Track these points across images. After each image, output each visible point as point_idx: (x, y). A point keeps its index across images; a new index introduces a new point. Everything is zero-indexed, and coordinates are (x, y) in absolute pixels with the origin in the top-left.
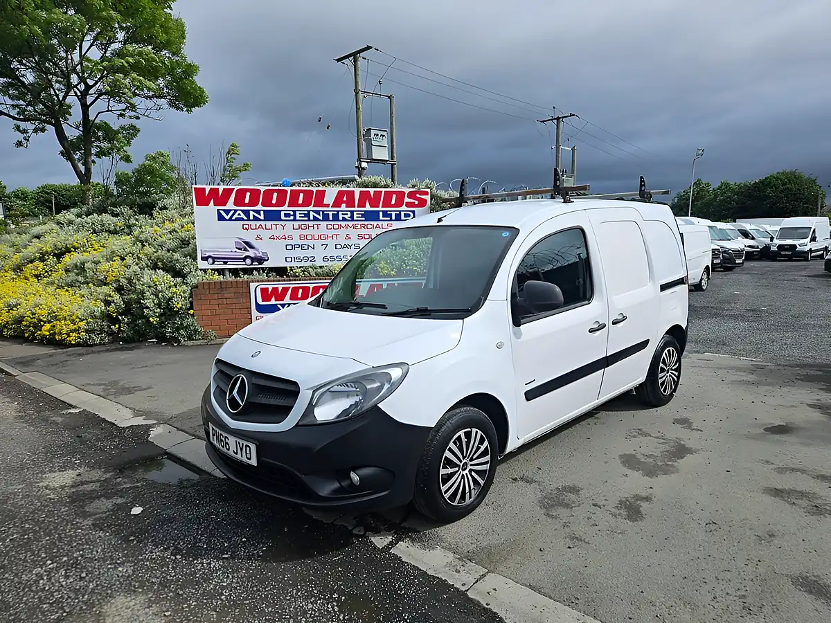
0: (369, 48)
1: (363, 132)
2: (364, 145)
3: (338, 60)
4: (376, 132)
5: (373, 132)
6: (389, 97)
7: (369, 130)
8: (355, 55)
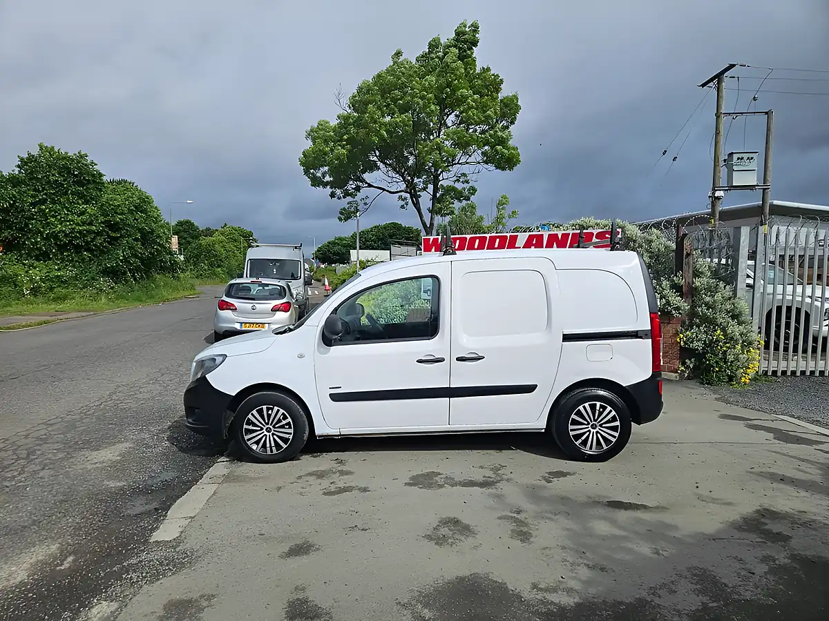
0: (732, 66)
1: (723, 157)
2: (723, 171)
3: (703, 85)
4: (740, 156)
5: (735, 157)
6: (766, 113)
7: (731, 154)
8: (719, 77)
